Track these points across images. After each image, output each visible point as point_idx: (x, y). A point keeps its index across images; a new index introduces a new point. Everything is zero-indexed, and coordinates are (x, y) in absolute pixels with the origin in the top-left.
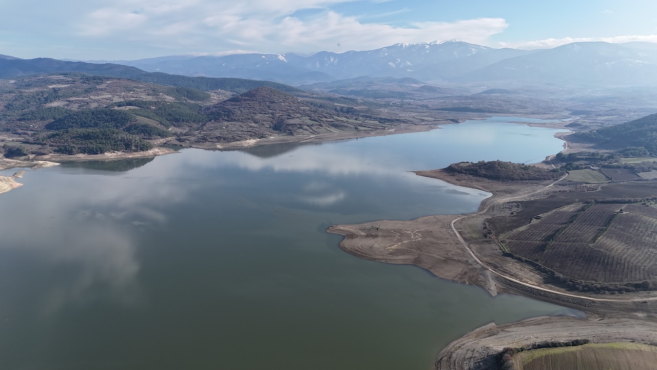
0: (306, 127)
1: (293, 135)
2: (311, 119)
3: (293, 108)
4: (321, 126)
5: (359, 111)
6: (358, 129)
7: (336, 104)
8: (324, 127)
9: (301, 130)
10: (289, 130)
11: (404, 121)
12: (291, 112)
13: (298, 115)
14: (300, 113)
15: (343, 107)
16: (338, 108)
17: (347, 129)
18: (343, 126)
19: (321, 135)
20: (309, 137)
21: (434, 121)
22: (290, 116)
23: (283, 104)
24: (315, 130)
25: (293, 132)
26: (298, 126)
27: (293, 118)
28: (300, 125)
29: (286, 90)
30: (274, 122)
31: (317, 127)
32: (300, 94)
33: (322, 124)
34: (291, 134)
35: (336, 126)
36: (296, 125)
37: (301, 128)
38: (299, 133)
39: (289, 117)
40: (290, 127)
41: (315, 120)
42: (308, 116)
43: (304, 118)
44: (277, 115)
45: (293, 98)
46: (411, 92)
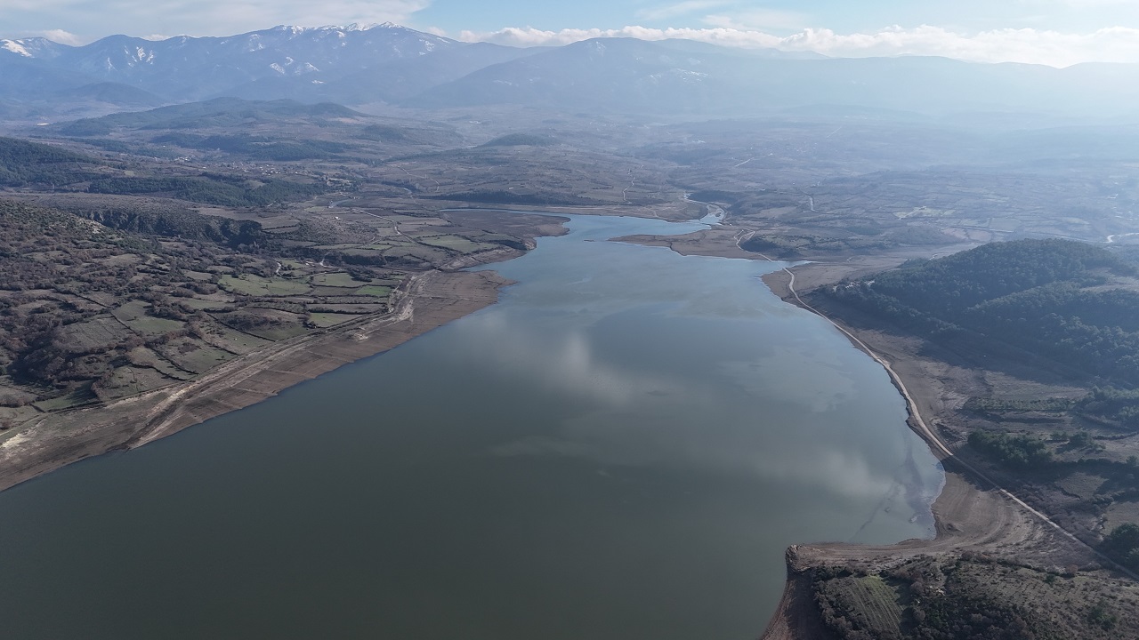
0: (141, 353)
1: (98, 404)
2: (150, 312)
3: (78, 270)
4: (193, 335)
5: (279, 235)
6: (313, 326)
7: (205, 210)
8: (207, 337)
9: (126, 373)
10: (77, 379)
11: (408, 262)
12: (73, 285)
13: (103, 298)
14: (109, 289)
15: (227, 222)
16: (214, 225)
17: (279, 332)
18: (265, 321)
19: (206, 379)
20: (163, 405)
21: (477, 252)
22: (72, 307)
23: (39, 256)
24: (178, 359)
25: (95, 387)
26: (113, 353)
27: (86, 315)
28: (118, 348)
29: (42, 160)
30: (16, 344)
31: (179, 342)
32: (86, 168)
33: (196, 325)
34: (88, 397)
35: (242, 326)
36: (101, 351)
37: (126, 362)
38: (119, 391)
39: (72, 315)
40: (82, 367)
41: (170, 316)
42: (142, 298)
43: (127, 308)
44: (23, 310)
45: (72, 225)
46: (351, 142)
